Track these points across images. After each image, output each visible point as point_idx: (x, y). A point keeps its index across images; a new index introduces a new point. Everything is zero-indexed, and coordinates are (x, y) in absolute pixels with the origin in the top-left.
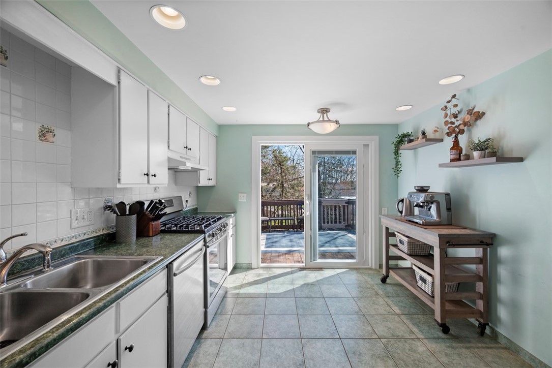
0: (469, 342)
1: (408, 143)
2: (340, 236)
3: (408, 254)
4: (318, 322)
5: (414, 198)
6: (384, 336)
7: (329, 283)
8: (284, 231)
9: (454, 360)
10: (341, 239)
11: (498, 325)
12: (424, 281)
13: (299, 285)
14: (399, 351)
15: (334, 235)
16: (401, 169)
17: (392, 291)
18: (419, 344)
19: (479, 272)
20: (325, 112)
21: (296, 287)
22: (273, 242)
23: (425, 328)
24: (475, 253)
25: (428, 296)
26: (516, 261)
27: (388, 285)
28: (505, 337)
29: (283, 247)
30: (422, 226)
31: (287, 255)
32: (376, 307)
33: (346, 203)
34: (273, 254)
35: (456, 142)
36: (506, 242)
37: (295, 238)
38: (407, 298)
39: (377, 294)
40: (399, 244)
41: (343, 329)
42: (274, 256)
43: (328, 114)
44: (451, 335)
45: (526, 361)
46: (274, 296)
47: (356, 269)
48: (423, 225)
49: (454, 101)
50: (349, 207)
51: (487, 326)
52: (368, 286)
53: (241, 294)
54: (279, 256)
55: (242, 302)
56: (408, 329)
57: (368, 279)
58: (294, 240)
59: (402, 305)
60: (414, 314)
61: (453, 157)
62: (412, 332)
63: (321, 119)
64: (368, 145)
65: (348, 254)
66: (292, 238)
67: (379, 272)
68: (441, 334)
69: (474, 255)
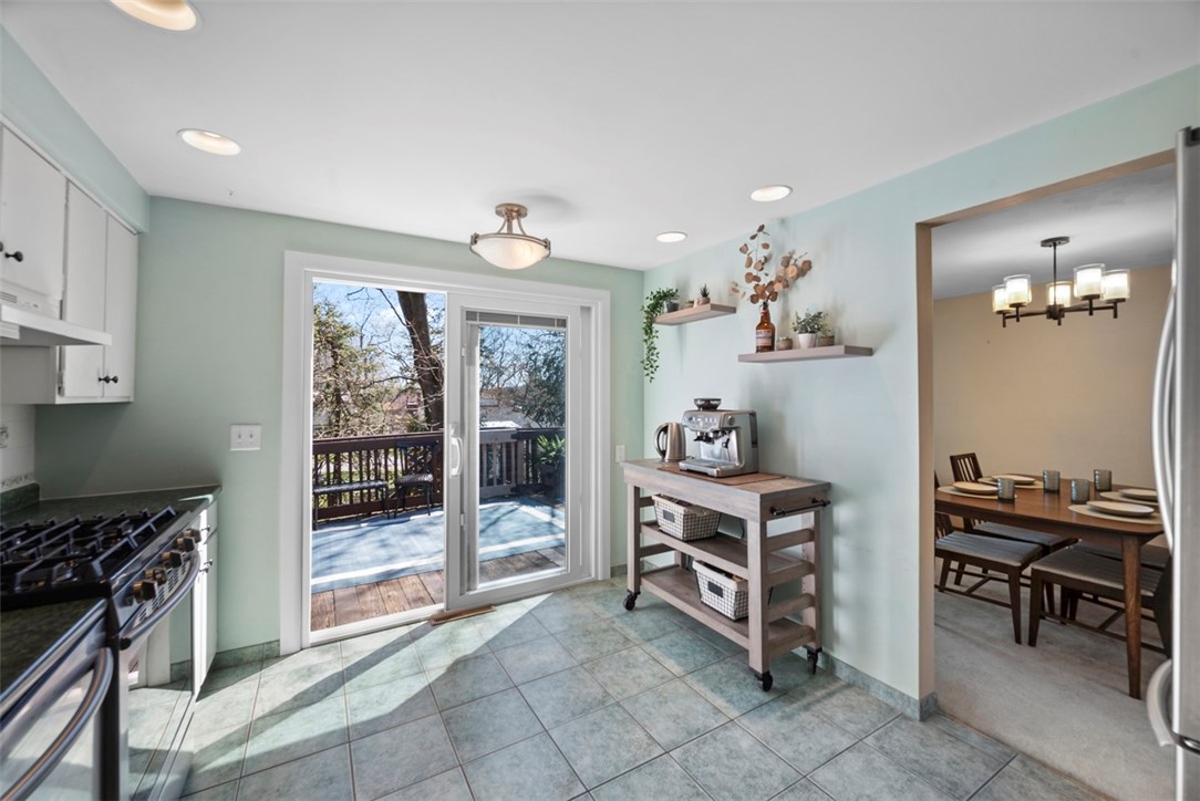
0: (804, 694)
1: (669, 311)
2: (504, 515)
3: (683, 541)
4: (523, 766)
5: (698, 423)
6: (673, 742)
7: (518, 641)
8: (357, 521)
9: (799, 744)
10: (510, 520)
11: (835, 647)
12: (716, 590)
13: (442, 671)
14: (712, 769)
15: (491, 513)
16: (657, 364)
17: (651, 624)
18: (737, 733)
19: (808, 557)
20: (514, 214)
21: (434, 678)
22: (330, 557)
23: (733, 690)
24: (800, 523)
25: (727, 621)
26: (863, 526)
27: (639, 613)
28: (847, 666)
29: (365, 565)
30: (720, 480)
31: (381, 588)
32: (635, 672)
33: (513, 437)
34: (340, 594)
35: (766, 316)
36: (847, 496)
37: (394, 534)
38: (681, 632)
39: (627, 640)
40: (662, 521)
41: (587, 761)
42: (343, 599)
43: (522, 220)
44: (776, 690)
45: (881, 699)
46: (373, 727)
47: (567, 589)
48: (718, 477)
49: (761, 238)
50: (520, 445)
51: (819, 654)
52: (604, 626)
53: (255, 759)
54: (360, 594)
55: (264, 791)
56: (708, 706)
57: (599, 609)
58: (393, 541)
59: (678, 651)
60: (706, 665)
61: (762, 342)
62: (717, 711)
63: (505, 230)
64: (589, 309)
65: (536, 555)
66: (383, 536)
67: (613, 585)
68: (761, 696)
69: (798, 527)
